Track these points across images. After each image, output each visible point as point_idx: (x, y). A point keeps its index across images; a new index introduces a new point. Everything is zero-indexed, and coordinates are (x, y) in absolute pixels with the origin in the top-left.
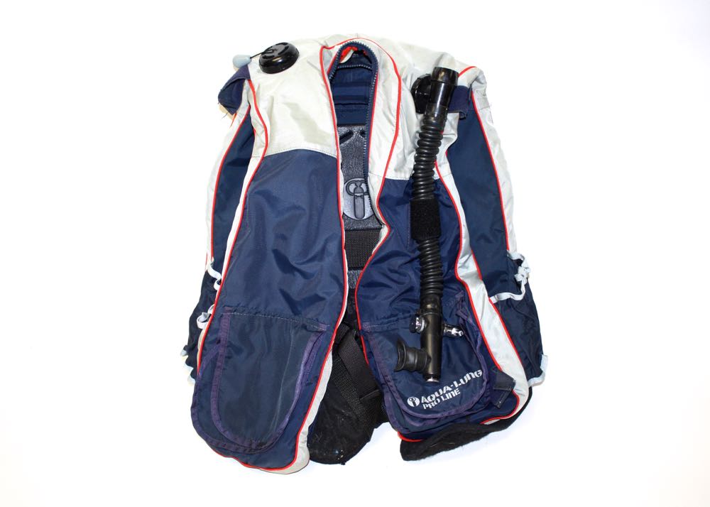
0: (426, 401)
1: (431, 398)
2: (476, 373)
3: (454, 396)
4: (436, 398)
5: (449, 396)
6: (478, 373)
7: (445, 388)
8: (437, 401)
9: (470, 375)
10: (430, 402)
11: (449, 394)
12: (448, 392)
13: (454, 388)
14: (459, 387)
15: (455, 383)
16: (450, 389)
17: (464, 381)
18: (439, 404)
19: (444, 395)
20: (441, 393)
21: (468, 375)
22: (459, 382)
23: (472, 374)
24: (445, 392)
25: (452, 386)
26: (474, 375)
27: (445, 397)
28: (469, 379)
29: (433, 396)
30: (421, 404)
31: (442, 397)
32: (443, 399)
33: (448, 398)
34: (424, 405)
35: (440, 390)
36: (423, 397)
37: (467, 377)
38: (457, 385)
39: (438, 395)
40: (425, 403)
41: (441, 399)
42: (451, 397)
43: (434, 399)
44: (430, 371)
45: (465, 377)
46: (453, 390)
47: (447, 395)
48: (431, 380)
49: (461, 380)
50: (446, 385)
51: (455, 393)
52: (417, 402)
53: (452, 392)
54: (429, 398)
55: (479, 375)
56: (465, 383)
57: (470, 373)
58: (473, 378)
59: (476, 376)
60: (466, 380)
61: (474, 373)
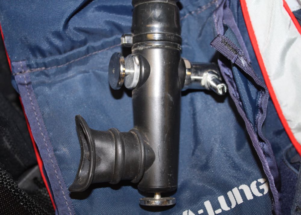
2: (254, 184)
6: (258, 184)
7: (185, 213)
9: (242, 192)
17: (229, 203)
22: (216, 205)
23: (244, 187)
25: (201, 212)
37: (235, 196)
38: (211, 213)
45: (229, 194)
48: (157, 201)
49: (221, 199)
50: (187, 209)
55: (262, 191)
56: (229, 209)
57: (242, 185)
58: (248, 199)
59: (256, 195)
60: (232, 202)
61: (249, 187)
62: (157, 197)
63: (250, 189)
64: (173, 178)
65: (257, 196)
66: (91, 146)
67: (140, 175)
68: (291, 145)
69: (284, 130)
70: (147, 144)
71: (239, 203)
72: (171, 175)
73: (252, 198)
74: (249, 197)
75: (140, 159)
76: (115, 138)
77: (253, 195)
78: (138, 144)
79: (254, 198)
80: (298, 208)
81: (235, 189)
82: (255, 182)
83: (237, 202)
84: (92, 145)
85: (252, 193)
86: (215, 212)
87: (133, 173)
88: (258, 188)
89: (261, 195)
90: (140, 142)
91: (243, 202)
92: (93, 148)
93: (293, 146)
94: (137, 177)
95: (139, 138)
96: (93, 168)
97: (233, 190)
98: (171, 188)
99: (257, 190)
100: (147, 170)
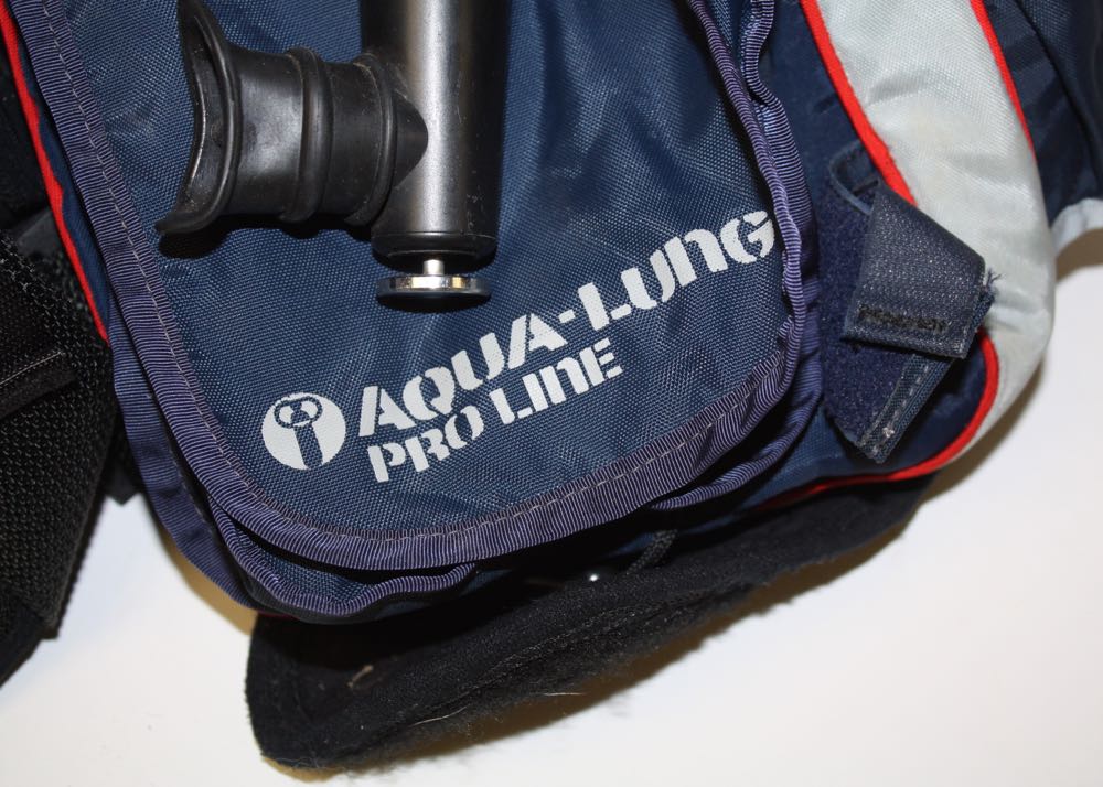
0: (393, 416)
1: (430, 391)
2: (730, 229)
3: (580, 387)
4: (463, 398)
5: (543, 391)
6: (745, 229)
7: (518, 326)
8: (463, 426)
9: (694, 252)
10: (420, 427)
11: (548, 373)
12: (540, 359)
13: (579, 336)
14: (614, 329)
15: (589, 295)
16: (554, 341)
17: (654, 287)
18: (473, 446)
19: (512, 383)
20: (495, 368)
21: (674, 247)
22: (614, 294)
23: (701, 237)
24: (517, 359)
25: (567, 316)
26: (722, 247)
27: (519, 398)
28: (688, 275)
29: (438, 375)
30: (355, 446)
31: (498, 398)
32: (507, 416)
33: (540, 404)
34: (374, 453)
35: (489, 343)
36: (370, 393)
37: (674, 264)
38: (598, 319)
39: (470, 382)
40: (386, 434)
41: (490, 414)
42: (558, 397)
43: (444, 403)
44: (432, 215)
45: (656, 259)
46: (571, 351)
47: (530, 381)
48: (431, 278)
49: (632, 279)
50: (526, 310)
51: (589, 370)
52: (331, 434)
53: (568, 364)
54: (412, 391)
55: (753, 248)
56: (654, 304)
57: (695, 231)
58: (713, 270)
59: (736, 259)
60: (662, 284)
61: (717, 235)
62: (433, 266)
63: (720, 241)
64: (482, 208)
65: (739, 261)
66: (228, 85)
67: (380, 190)
68: (856, 144)
69: (837, 97)
70: (404, 100)
71: (684, 283)
72: (475, 199)
73: (724, 266)
74: (716, 264)
75: (380, 138)
76: (303, 69)
77: (729, 259)
78: (373, 92)
79: (730, 268)
80: (864, 309)
81: (672, 241)
82: (735, 223)
83: (677, 282)
84: (231, 80)
85: (725, 253)
86: (609, 316)
87: (356, 181)
88: (743, 239)
89: (753, 259)
90: (380, 88)
91: (695, 277)
92: (236, 91)
93: (864, 148)
94: (371, 198)
95: (376, 76)
96: (233, 155)
97: (668, 246)
98: (474, 238)
99: (740, 245)
100: (400, 181)
